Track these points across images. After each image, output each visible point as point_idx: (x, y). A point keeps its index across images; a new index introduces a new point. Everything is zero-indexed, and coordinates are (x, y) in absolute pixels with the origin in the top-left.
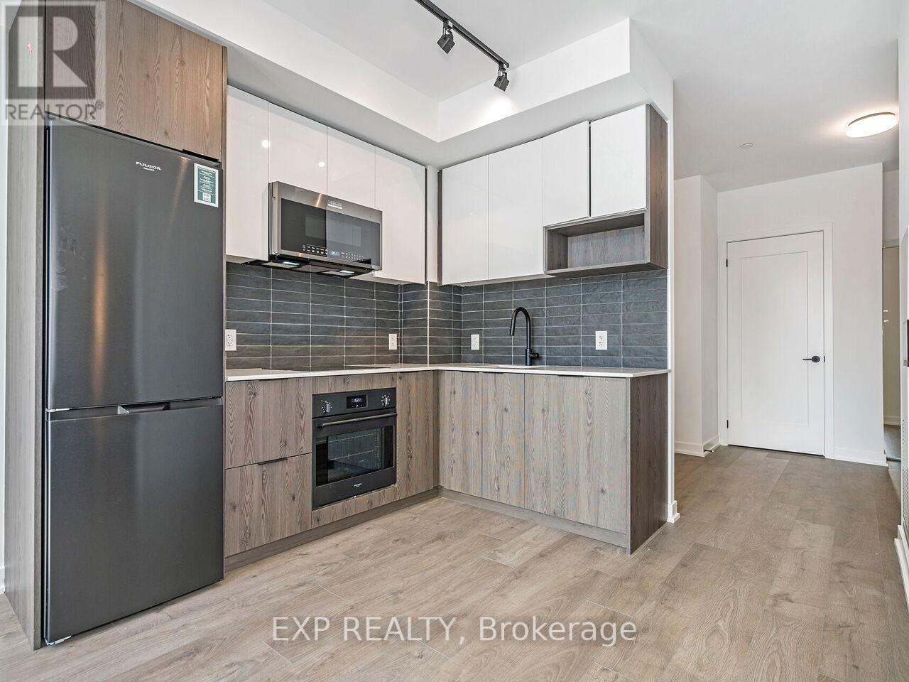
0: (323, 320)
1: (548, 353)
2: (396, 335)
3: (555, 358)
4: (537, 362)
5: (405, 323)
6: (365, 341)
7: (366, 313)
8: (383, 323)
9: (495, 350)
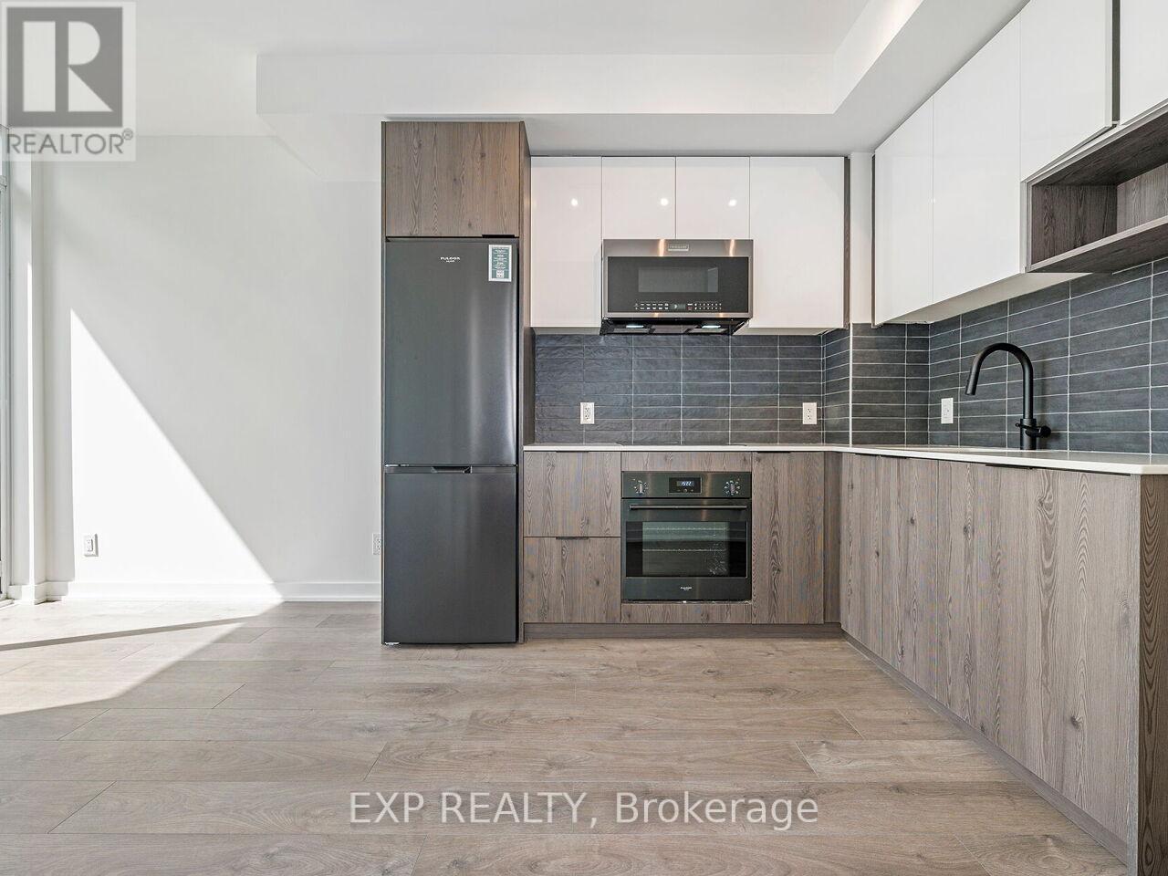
0: (699, 389)
1: (1075, 426)
2: (815, 404)
3: (1089, 437)
4: (1053, 443)
5: (828, 388)
6: (761, 414)
7: (762, 377)
8: (791, 389)
9: (978, 423)
